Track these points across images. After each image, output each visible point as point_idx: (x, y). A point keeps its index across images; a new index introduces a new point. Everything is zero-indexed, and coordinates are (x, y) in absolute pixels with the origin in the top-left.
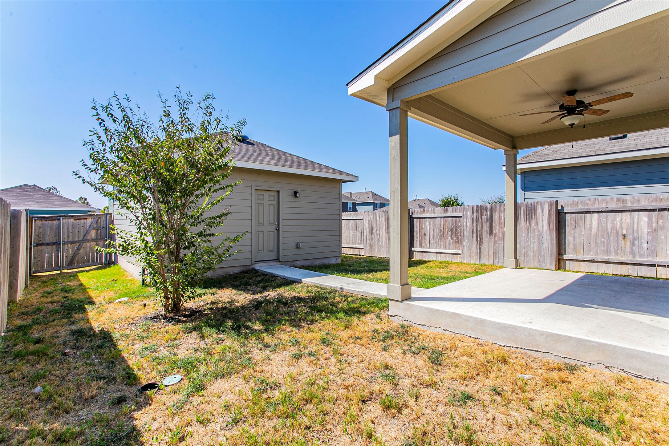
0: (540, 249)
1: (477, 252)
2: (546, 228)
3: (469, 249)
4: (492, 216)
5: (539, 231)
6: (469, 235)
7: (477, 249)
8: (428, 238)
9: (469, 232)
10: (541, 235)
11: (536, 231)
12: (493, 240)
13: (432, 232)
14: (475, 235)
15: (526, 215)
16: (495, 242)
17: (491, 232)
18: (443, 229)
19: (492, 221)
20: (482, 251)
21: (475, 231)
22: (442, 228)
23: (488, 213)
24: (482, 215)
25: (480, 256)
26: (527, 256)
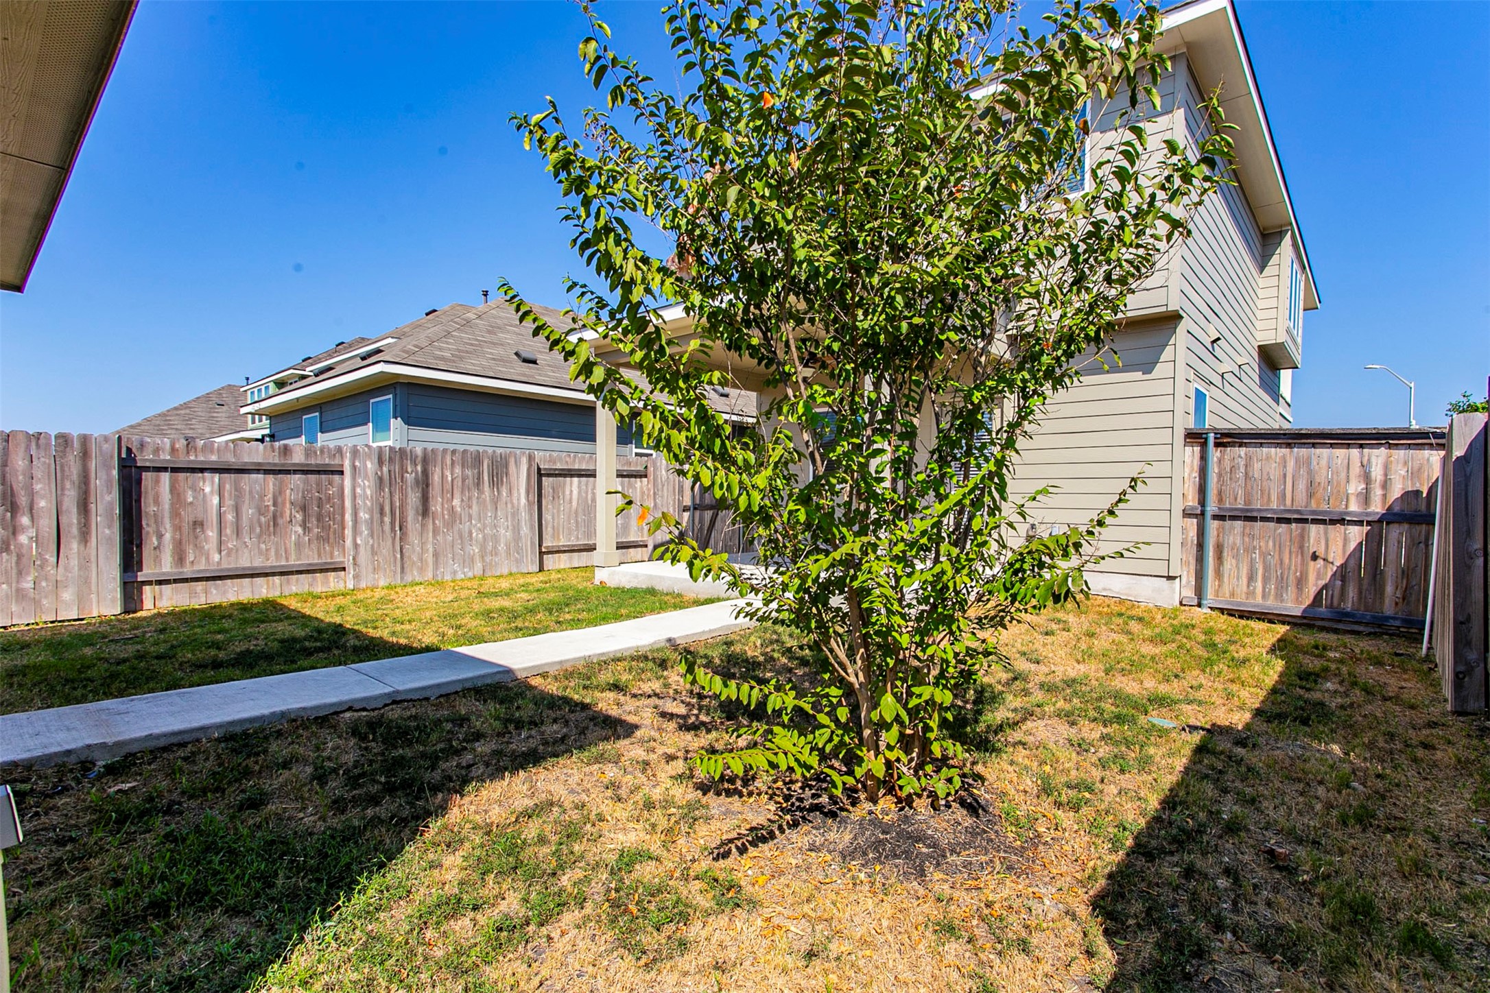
0: (517, 537)
1: (395, 558)
2: (523, 501)
3: (374, 553)
4: (425, 473)
5: (513, 507)
6: (372, 518)
7: (394, 551)
8: (212, 534)
9: (371, 512)
10: (515, 513)
11: (509, 506)
12: (431, 527)
13: (230, 517)
14: (387, 519)
15: (491, 476)
16: (436, 532)
17: (425, 511)
18: (275, 504)
19: (427, 486)
20: (406, 554)
21: (387, 509)
22: (270, 503)
23: (419, 468)
24: (403, 470)
25: (403, 568)
26: (496, 554)
